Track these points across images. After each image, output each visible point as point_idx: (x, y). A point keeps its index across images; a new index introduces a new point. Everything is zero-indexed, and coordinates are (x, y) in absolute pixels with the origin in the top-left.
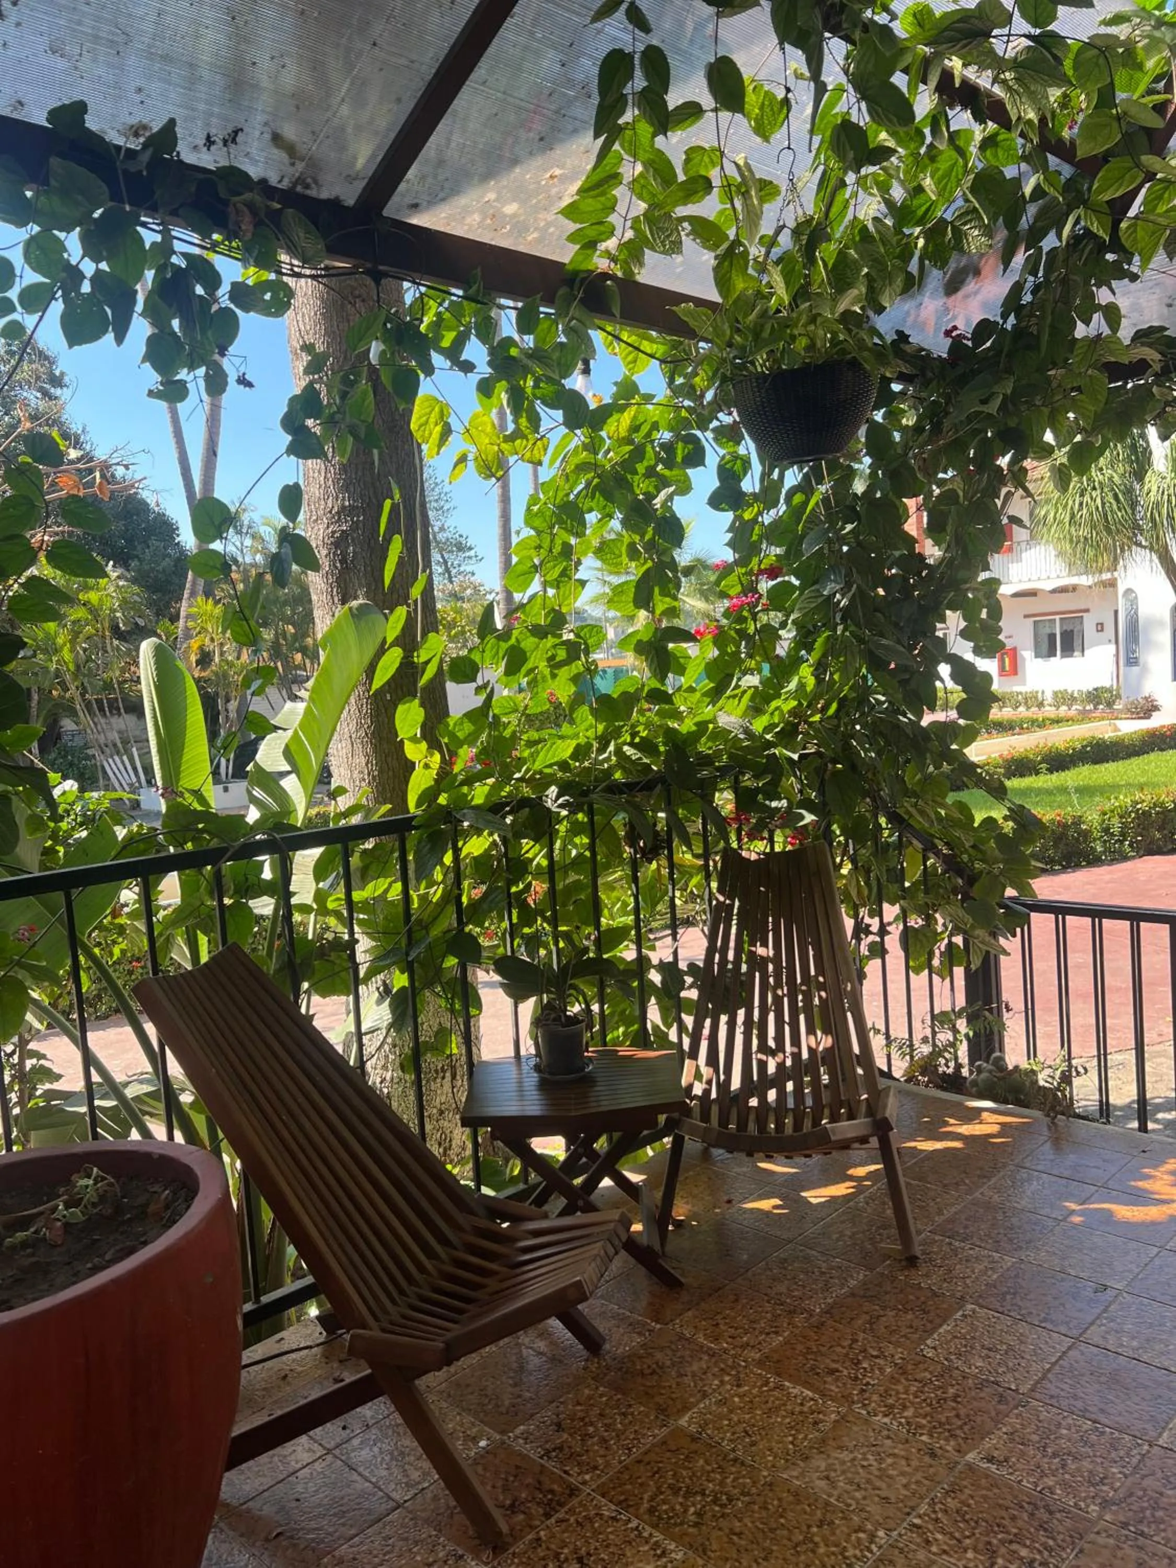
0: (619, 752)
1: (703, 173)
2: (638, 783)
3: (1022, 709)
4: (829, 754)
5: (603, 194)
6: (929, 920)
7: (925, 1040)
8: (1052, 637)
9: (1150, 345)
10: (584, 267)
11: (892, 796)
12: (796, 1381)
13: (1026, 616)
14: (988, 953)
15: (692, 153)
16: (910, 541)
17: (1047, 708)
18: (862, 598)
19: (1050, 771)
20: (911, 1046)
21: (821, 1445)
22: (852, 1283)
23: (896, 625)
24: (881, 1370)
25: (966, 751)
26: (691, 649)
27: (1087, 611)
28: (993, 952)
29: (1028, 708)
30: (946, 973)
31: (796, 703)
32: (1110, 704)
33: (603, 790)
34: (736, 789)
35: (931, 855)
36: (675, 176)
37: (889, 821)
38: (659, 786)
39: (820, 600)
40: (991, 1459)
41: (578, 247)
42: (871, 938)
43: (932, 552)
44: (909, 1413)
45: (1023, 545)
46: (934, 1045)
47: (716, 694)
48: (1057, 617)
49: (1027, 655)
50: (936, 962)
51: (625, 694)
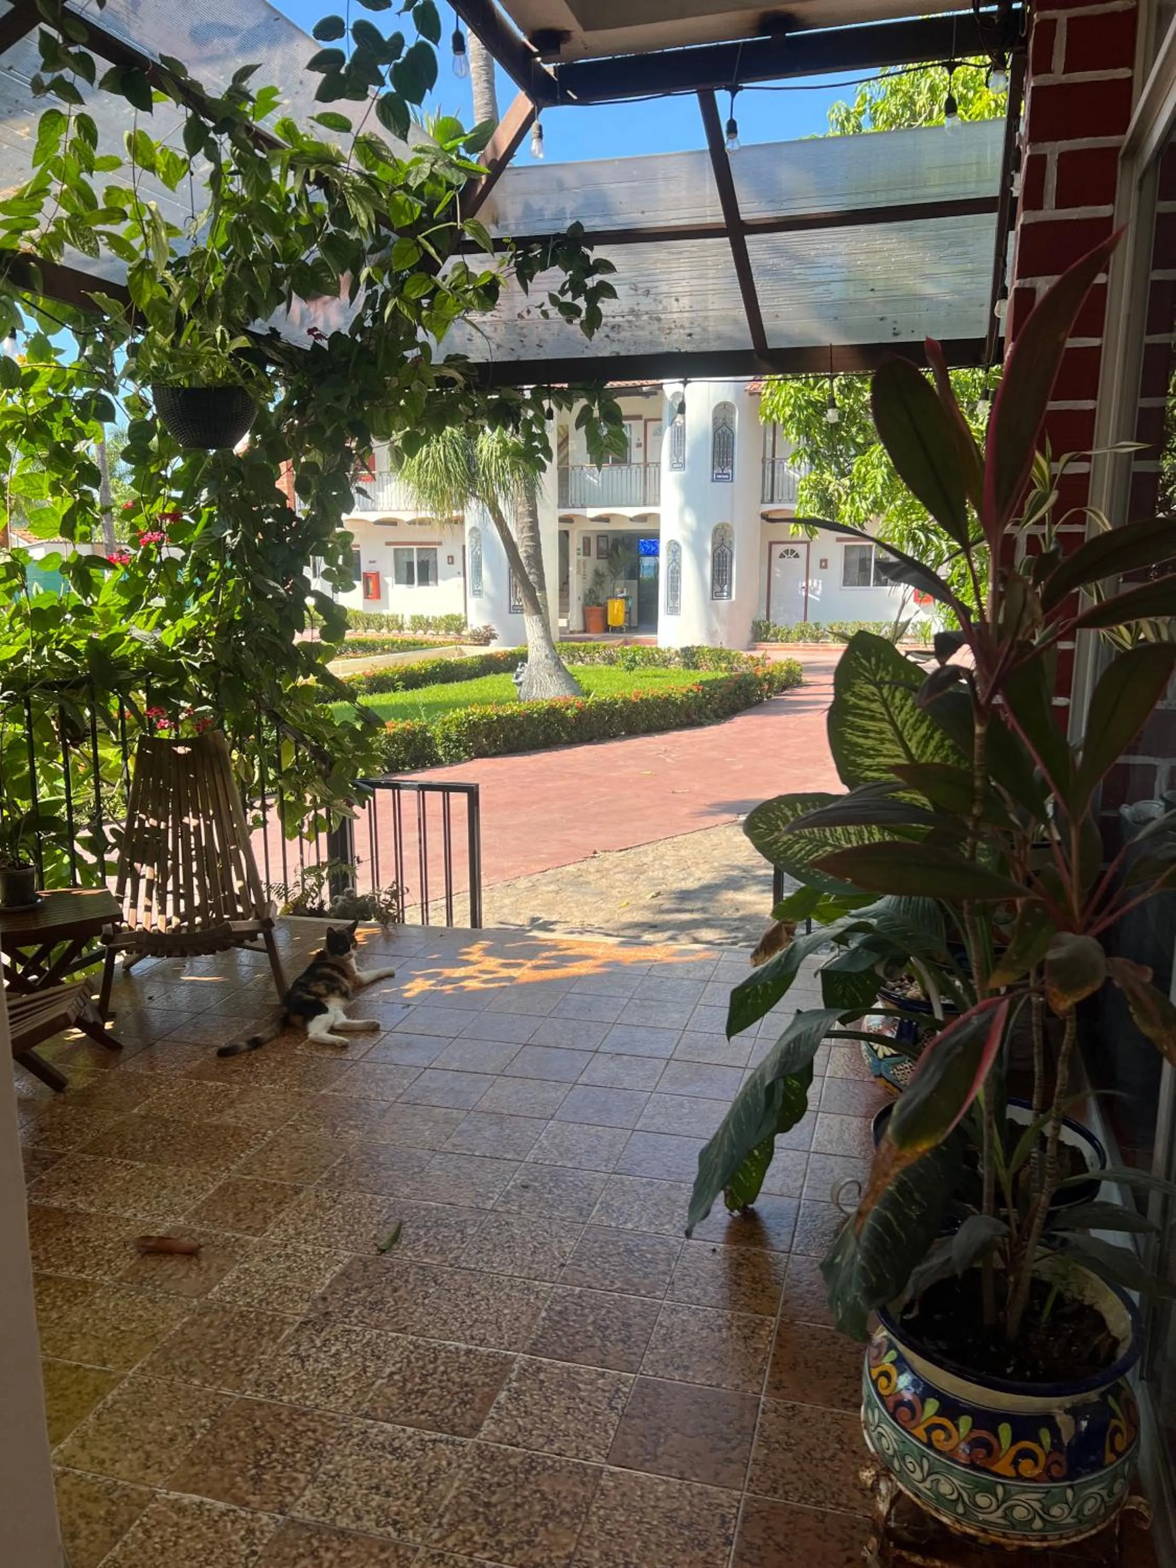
0: (51, 654)
1: (120, 206)
2: (67, 683)
3: (384, 630)
4: (223, 662)
5: (34, 200)
6: (300, 798)
7: (296, 884)
8: (410, 565)
9: (456, 369)
10: (9, 247)
11: (271, 699)
12: (210, 1079)
13: (388, 544)
14: (344, 818)
15: (111, 191)
16: (282, 498)
17: (406, 631)
18: (246, 541)
19: (406, 688)
20: (286, 889)
21: (231, 1104)
22: (247, 1027)
23: (273, 564)
24: (268, 1065)
25: (327, 666)
26: (108, 574)
27: (440, 544)
28: (348, 817)
29: (390, 631)
30: (313, 837)
31: (196, 623)
32: (458, 631)
33: (39, 686)
34: (147, 689)
35: (302, 746)
36: (96, 203)
37: (269, 718)
38: (86, 686)
39: (213, 540)
40: (335, 1091)
41: (6, 232)
42: (255, 812)
43: (300, 507)
44: (286, 1081)
45: (385, 476)
46: (304, 889)
47: (129, 611)
48: (415, 547)
49: (389, 580)
50: (305, 830)
51: (52, 607)
